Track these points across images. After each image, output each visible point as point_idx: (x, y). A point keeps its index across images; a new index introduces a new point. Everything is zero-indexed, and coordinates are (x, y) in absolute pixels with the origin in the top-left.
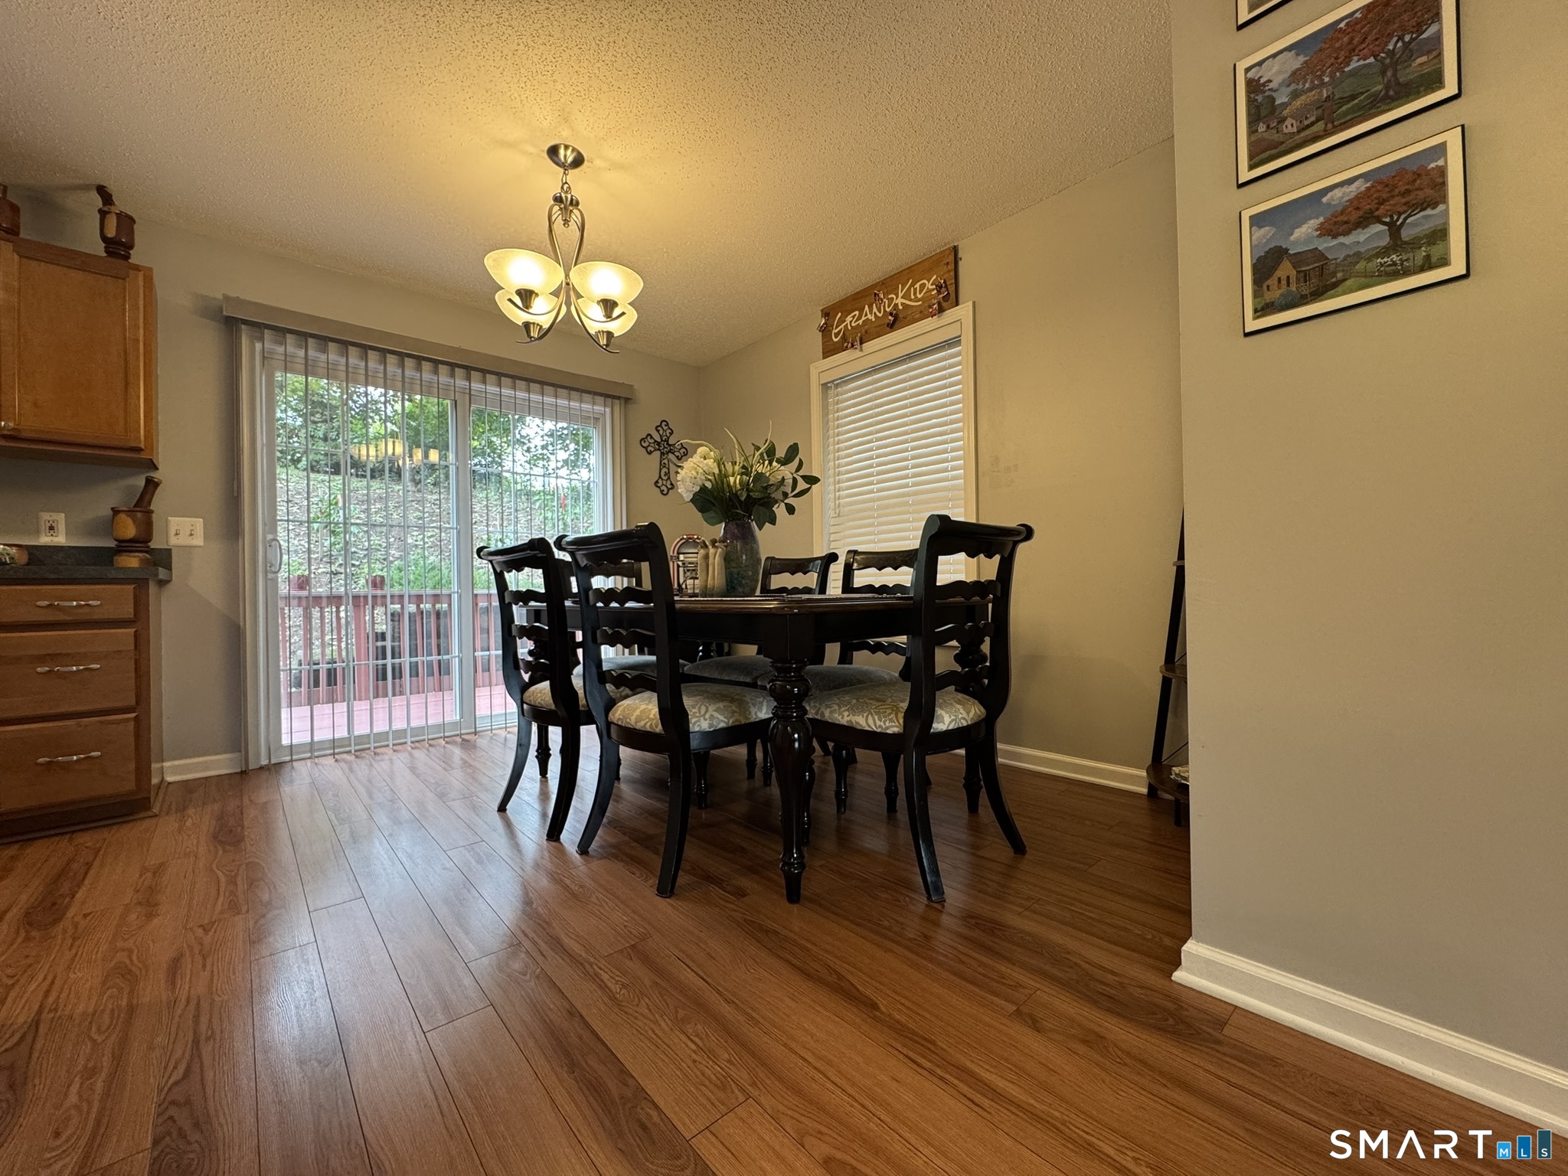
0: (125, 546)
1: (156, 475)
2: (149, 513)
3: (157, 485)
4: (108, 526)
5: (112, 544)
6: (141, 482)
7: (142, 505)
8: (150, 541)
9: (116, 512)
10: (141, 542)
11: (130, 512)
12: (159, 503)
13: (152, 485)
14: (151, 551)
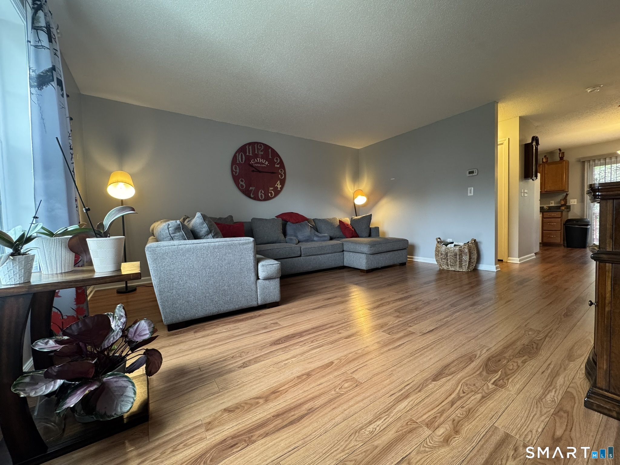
0: (562, 206)
1: (568, 193)
2: (566, 200)
3: (568, 195)
4: (560, 202)
5: (560, 205)
6: (565, 194)
7: (565, 199)
8: (566, 204)
9: (561, 200)
10: (565, 205)
11: (563, 200)
12: (568, 198)
13: (567, 195)
14: (567, 206)
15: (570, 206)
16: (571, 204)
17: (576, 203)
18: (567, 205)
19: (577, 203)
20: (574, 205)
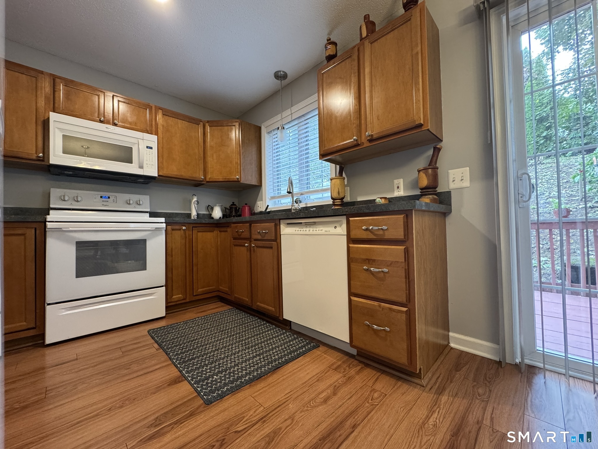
0: (423, 192)
2: (435, 169)
3: (440, 150)
8: (437, 187)
10: (431, 188)
12: (441, 163)
13: (438, 151)
14: (439, 194)
15: (449, 193)
16: (452, 186)
17: (466, 183)
18: (439, 190)
19: (471, 180)
20: (460, 189)
